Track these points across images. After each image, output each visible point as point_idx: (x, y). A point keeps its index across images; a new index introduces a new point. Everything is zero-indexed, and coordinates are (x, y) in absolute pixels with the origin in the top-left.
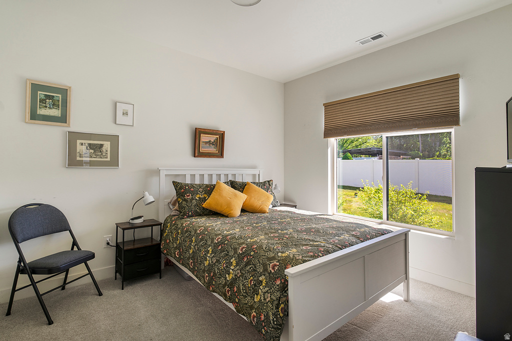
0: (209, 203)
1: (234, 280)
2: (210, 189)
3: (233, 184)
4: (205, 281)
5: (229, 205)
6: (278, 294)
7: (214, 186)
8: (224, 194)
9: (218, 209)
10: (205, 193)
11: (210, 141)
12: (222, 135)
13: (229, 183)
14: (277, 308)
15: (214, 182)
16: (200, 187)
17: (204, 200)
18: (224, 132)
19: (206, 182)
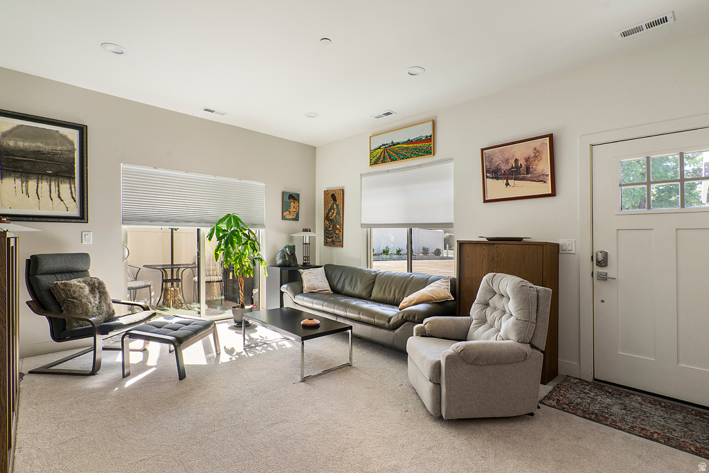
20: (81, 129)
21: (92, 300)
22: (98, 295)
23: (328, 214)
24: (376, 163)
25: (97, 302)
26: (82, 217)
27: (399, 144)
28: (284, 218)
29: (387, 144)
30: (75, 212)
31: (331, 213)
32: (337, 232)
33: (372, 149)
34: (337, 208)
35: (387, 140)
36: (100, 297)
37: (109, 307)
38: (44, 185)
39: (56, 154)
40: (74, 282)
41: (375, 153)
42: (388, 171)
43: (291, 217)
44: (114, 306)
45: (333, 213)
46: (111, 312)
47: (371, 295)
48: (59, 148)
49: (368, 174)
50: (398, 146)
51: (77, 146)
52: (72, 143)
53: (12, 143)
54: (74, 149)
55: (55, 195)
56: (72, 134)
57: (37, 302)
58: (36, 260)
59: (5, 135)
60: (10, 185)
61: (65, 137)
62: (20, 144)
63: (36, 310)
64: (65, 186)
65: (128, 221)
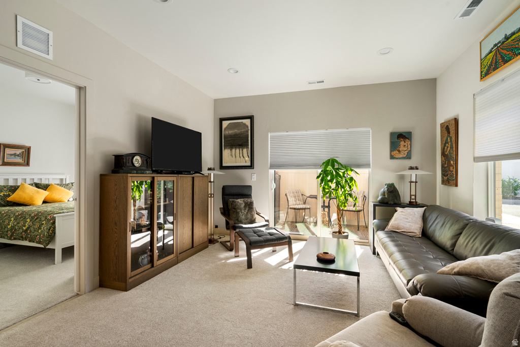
0: (14, 197)
1: (28, 228)
2: (14, 189)
3: (37, 186)
4: (8, 237)
5: (31, 198)
6: (51, 225)
7: (18, 187)
8: (27, 191)
9: (22, 201)
10: (10, 191)
11: (15, 154)
12: (28, 150)
13: (34, 185)
14: (49, 230)
15: (19, 184)
16: (5, 187)
17: (9, 196)
18: (30, 147)
19: (11, 183)
20: (251, 118)
21: (243, 211)
22: (247, 209)
23: (444, 148)
24: (487, 73)
25: (245, 213)
26: (251, 167)
27: (513, 34)
28: (392, 157)
29: (499, 42)
30: (249, 164)
31: (446, 148)
32: (451, 168)
33: (482, 57)
34: (451, 141)
35: (498, 37)
36: (249, 210)
37: (252, 216)
38: (238, 150)
39: (242, 134)
40: (239, 200)
41: (486, 61)
42: (503, 80)
43: (401, 156)
44: (256, 216)
45: (448, 147)
46: (253, 219)
47: (453, 249)
48: (243, 131)
49: (482, 91)
50: (513, 37)
51: (249, 128)
52: (247, 127)
53: (227, 132)
54: (248, 130)
55: (241, 155)
56: (247, 122)
57: (224, 208)
58: (224, 188)
59: (225, 129)
60: (226, 152)
61: (245, 124)
62: (230, 132)
63: (222, 213)
64: (245, 150)
65: (272, 167)
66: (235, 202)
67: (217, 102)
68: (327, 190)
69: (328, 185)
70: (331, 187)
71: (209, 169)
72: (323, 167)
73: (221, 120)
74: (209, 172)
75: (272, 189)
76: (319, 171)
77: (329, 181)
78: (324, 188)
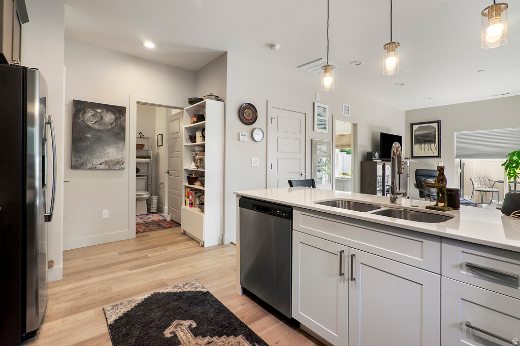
20: (439, 122)
26: (439, 156)
38: (426, 145)
39: (430, 134)
48: (431, 131)
51: (437, 129)
52: (435, 128)
53: (417, 133)
54: (436, 131)
55: (429, 148)
56: (435, 125)
57: (417, 184)
58: (417, 171)
59: (415, 131)
60: (416, 147)
61: (433, 127)
62: (419, 133)
63: (416, 187)
64: (433, 145)
65: (457, 157)
66: (427, 180)
67: (408, 113)
68: (511, 175)
69: (514, 171)
70: (516, 172)
71: (405, 159)
72: (509, 157)
73: (412, 125)
74: (406, 160)
75: (458, 173)
76: (505, 160)
77: (514, 167)
78: (509, 173)
